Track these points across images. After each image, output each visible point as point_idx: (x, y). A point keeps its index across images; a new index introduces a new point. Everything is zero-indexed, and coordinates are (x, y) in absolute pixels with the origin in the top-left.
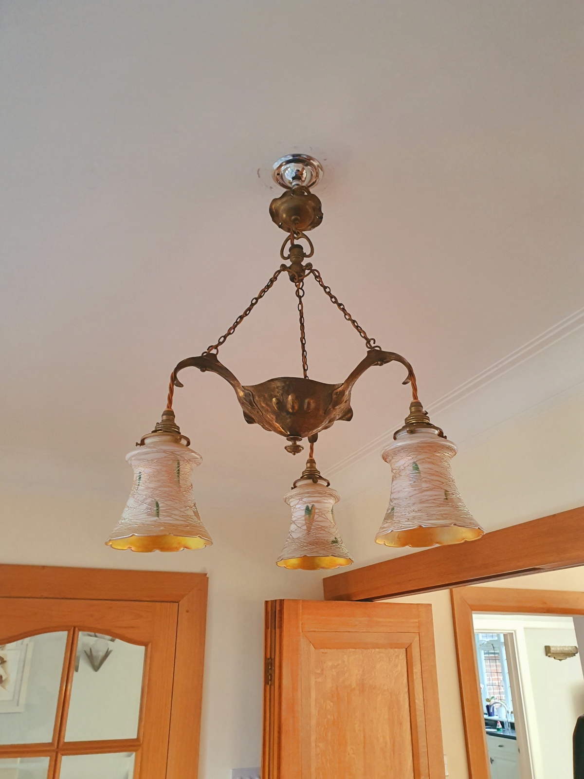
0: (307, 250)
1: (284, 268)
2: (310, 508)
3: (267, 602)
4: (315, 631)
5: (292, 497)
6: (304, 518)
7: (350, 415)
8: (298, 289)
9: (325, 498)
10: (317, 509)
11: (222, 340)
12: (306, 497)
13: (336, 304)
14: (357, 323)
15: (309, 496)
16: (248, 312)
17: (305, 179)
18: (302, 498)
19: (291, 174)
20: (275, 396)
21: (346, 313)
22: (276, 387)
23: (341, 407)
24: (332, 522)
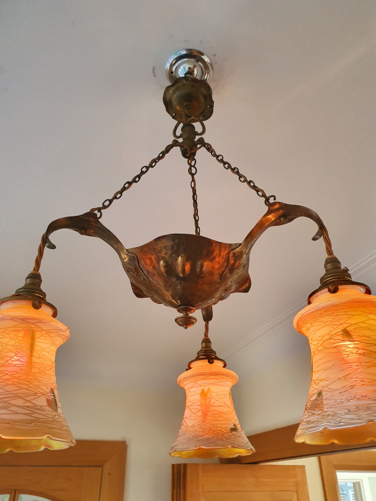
0: (198, 129)
1: (175, 143)
2: (206, 392)
3: (173, 465)
4: (212, 492)
5: (186, 379)
6: (199, 403)
7: (247, 285)
8: (191, 166)
9: (222, 380)
10: (213, 392)
11: (107, 203)
12: (201, 379)
13: (229, 169)
14: (254, 183)
15: (205, 379)
16: (137, 179)
17: (196, 76)
18: (197, 381)
19: (184, 71)
20: (163, 258)
21: (240, 176)
22: (163, 247)
23: (237, 273)
24: (230, 406)
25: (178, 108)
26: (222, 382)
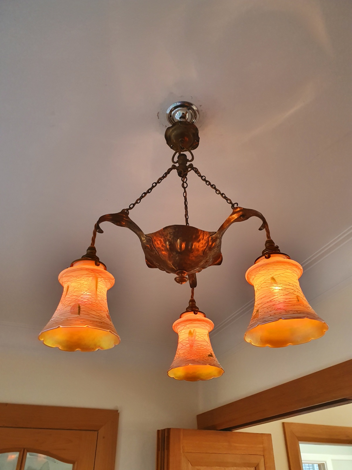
0: (189, 157)
1: (174, 167)
2: (192, 332)
3: (158, 431)
5: (179, 324)
6: (187, 339)
7: (220, 260)
8: (184, 182)
9: (203, 325)
10: (197, 332)
11: (132, 206)
12: (189, 324)
13: (210, 185)
14: (225, 195)
15: (191, 323)
16: (150, 191)
17: (188, 119)
18: (186, 325)
19: (179, 115)
20: (168, 240)
21: (217, 190)
22: (169, 233)
23: (214, 251)
24: (208, 342)
25: (175, 141)
26: (203, 326)
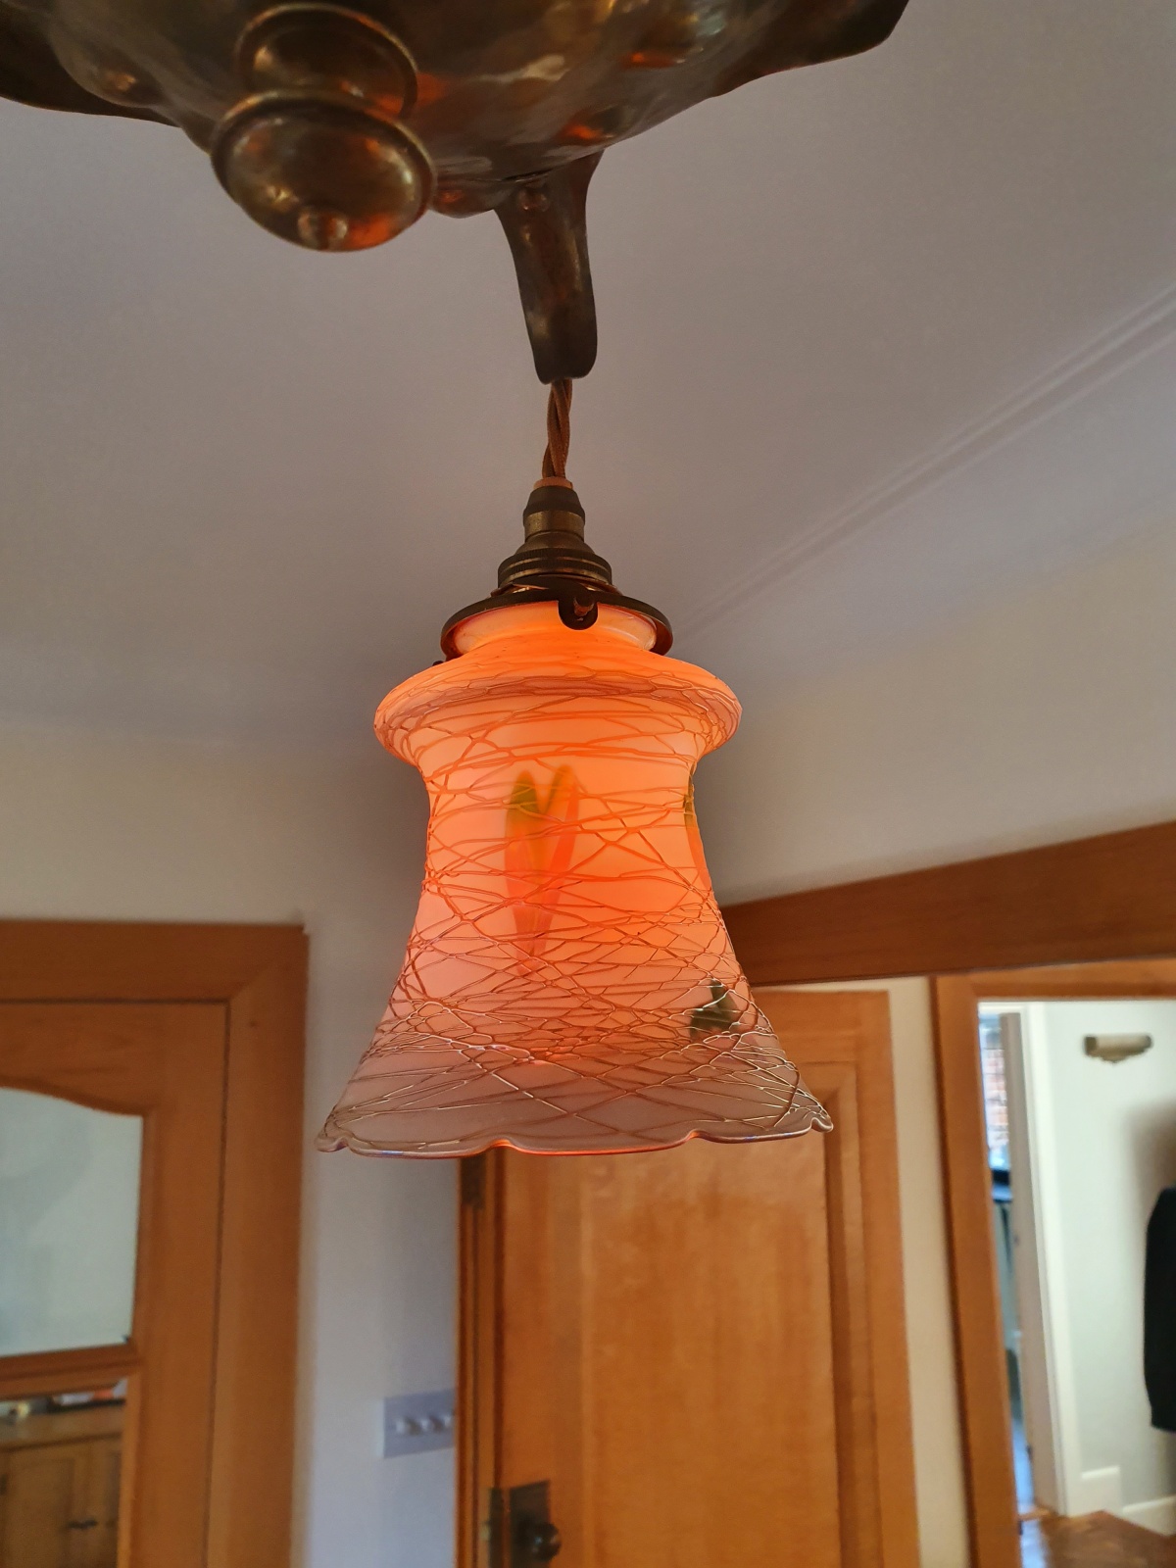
2: (543, 793)
5: (420, 715)
6: (497, 860)
9: (645, 725)
10: (587, 796)
12: (514, 718)
15: (535, 716)
18: (491, 727)
24: (690, 875)
